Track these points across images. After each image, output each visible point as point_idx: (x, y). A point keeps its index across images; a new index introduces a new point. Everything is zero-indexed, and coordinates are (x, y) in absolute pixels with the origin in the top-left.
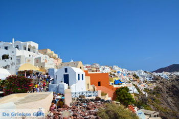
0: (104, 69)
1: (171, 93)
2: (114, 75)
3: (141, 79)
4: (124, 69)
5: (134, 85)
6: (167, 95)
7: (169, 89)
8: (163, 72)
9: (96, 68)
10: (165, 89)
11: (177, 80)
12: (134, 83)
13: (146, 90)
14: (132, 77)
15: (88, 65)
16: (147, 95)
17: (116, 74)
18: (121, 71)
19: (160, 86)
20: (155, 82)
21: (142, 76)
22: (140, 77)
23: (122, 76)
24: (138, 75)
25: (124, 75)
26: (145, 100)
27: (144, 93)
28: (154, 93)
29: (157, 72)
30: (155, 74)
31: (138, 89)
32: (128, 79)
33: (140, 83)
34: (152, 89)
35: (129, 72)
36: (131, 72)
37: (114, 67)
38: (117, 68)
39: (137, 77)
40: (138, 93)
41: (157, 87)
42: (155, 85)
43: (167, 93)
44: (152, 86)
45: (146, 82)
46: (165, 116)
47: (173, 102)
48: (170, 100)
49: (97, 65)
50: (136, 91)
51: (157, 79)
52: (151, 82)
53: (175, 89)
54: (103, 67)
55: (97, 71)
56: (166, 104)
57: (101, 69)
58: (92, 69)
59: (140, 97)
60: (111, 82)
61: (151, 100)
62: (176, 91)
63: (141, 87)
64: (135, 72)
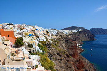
0: (28, 27)
1: (65, 41)
2: (34, 31)
3: (50, 33)
4: (41, 28)
5: (45, 37)
6: (62, 42)
7: (64, 39)
8: (66, 30)
10: (62, 39)
11: (72, 35)
12: (45, 36)
13: (52, 40)
14: (45, 32)
15: (18, 25)
16: (51, 42)
17: (35, 30)
18: (39, 29)
19: (60, 38)
21: (51, 32)
22: (50, 32)
23: (39, 32)
24: (49, 31)
26: (50, 45)
27: (50, 41)
28: (56, 41)
29: (62, 30)
30: (61, 31)
31: (47, 39)
32: (42, 34)
33: (49, 36)
34: (55, 39)
35: (44, 29)
36: (45, 30)
37: (36, 26)
38: (37, 27)
39: (48, 33)
40: (46, 41)
41: (58, 38)
42: (57, 37)
43: (63, 41)
45: (52, 35)
46: (58, 52)
47: (65, 45)
48: (64, 44)
49: (24, 25)
50: (45, 40)
51: (59, 34)
52: (56, 35)
53: (67, 39)
54: (28, 26)
55: (23, 28)
56: (61, 47)
57: (26, 27)
58: (21, 27)
59: (47, 43)
60: (27, 35)
61: (53, 45)
62: (67, 40)
63: (49, 38)
64: (47, 29)
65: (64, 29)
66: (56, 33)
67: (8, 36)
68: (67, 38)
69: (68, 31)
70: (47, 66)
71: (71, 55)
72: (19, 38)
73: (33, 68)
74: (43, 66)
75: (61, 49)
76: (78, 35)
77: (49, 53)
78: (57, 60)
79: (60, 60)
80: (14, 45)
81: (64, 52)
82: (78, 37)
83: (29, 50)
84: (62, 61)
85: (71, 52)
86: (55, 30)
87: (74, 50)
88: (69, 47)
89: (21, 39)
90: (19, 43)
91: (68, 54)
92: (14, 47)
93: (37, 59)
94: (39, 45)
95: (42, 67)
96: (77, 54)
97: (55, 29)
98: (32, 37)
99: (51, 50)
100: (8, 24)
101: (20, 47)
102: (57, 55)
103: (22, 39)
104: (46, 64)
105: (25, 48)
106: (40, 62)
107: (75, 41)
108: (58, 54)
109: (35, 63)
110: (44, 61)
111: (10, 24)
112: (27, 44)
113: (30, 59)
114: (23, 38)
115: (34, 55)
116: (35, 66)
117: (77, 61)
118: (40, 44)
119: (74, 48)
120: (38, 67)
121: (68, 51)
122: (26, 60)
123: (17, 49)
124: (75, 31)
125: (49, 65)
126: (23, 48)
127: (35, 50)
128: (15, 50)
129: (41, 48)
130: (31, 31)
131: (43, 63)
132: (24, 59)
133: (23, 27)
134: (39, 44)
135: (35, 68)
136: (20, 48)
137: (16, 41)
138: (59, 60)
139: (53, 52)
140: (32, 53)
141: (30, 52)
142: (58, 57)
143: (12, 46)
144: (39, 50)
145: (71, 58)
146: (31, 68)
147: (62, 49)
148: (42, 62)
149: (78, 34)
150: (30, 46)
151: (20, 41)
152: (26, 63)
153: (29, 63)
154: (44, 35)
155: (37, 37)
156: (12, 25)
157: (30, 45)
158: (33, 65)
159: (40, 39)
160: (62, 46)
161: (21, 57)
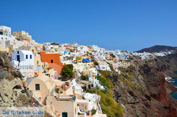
0: (82, 48)
1: (142, 72)
2: (91, 54)
3: (117, 58)
4: (102, 49)
5: (109, 64)
6: (138, 73)
7: (141, 67)
8: (144, 53)
9: (74, 47)
10: (137, 68)
11: (156, 60)
12: (110, 62)
13: (120, 68)
14: (109, 56)
15: (66, 44)
16: (119, 73)
17: (93, 53)
18: (98, 51)
19: (134, 65)
20: (130, 61)
21: (119, 56)
22: (117, 56)
23: (99, 55)
24: (115, 54)
25: (101, 54)
26: (116, 77)
27: (117, 70)
28: (127, 71)
29: (138, 52)
30: (137, 54)
31: (111, 67)
32: (104, 58)
33: (115, 62)
34: (126, 68)
36: (108, 52)
37: (93, 46)
38: (95, 48)
39: (114, 56)
40: (110, 71)
41: (131, 66)
42: (129, 64)
43: (139, 71)
44: (126, 65)
45: (121, 61)
46: (131, 90)
47: (143, 79)
48: (140, 77)
49: (76, 44)
50: (108, 69)
51: (132, 59)
52: (126, 61)
53: (146, 68)
54: (82, 46)
55: (74, 50)
56: (136, 80)
57: (79, 48)
58: (70, 48)
59: (112, 74)
60: (80, 61)
61: (123, 77)
62: (147, 70)
63: (116, 66)
64: (113, 51)
65: (142, 51)
66: (128, 57)
67: (52, 61)
68: (146, 66)
69: (149, 54)
70: (110, 112)
71: (154, 96)
72: (67, 65)
73: (88, 114)
74: (104, 111)
75: (136, 85)
76: (168, 62)
77: (115, 90)
78: (128, 103)
79: (134, 103)
80: (60, 76)
81: (140, 90)
82: (167, 64)
83: (83, 85)
84: (137, 106)
85: (154, 91)
86: (125, 53)
87: (159, 88)
88: (149, 82)
89: (71, 66)
90: (68, 72)
91: (149, 95)
92: (59, 79)
93: (94, 100)
94: (98, 77)
95: (103, 113)
96: (165, 95)
97: (126, 51)
98: (88, 63)
99: (118, 85)
100: (52, 44)
101: (69, 79)
102: (128, 94)
103: (73, 67)
104: (109, 108)
105: (77, 81)
106: (99, 105)
107: (162, 72)
108: (131, 93)
109: (92, 106)
110: (106, 103)
111: (54, 44)
112: (79, 75)
113: (84, 98)
114: (74, 65)
115: (91, 92)
116: (92, 111)
117: (165, 108)
118: (100, 75)
119: (159, 85)
120: (97, 112)
121: (148, 89)
122: (78, 101)
123: (64, 82)
124: (161, 54)
125: (115, 110)
126: (74, 80)
127: (92, 85)
128: (61, 83)
129: (103, 83)
130: (86, 53)
131: (105, 107)
132: (74, 99)
133: (73, 48)
134: (98, 75)
135: (92, 115)
136: (69, 81)
137: (63, 69)
138: (132, 103)
139: (123, 90)
140: (88, 89)
141: (84, 88)
142: (130, 99)
143: (57, 78)
144: (99, 85)
145: (154, 102)
146: (85, 114)
147: (138, 85)
148: (102, 104)
149: (167, 59)
150: (85, 78)
151: (69, 69)
152: (78, 105)
153: (83, 105)
154: (107, 61)
155: (96, 64)
156: (58, 44)
157: (84, 76)
158: (89, 109)
159: (101, 66)
160: (138, 80)
161: (71, 96)
